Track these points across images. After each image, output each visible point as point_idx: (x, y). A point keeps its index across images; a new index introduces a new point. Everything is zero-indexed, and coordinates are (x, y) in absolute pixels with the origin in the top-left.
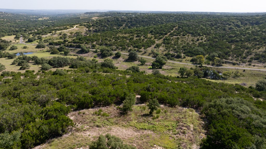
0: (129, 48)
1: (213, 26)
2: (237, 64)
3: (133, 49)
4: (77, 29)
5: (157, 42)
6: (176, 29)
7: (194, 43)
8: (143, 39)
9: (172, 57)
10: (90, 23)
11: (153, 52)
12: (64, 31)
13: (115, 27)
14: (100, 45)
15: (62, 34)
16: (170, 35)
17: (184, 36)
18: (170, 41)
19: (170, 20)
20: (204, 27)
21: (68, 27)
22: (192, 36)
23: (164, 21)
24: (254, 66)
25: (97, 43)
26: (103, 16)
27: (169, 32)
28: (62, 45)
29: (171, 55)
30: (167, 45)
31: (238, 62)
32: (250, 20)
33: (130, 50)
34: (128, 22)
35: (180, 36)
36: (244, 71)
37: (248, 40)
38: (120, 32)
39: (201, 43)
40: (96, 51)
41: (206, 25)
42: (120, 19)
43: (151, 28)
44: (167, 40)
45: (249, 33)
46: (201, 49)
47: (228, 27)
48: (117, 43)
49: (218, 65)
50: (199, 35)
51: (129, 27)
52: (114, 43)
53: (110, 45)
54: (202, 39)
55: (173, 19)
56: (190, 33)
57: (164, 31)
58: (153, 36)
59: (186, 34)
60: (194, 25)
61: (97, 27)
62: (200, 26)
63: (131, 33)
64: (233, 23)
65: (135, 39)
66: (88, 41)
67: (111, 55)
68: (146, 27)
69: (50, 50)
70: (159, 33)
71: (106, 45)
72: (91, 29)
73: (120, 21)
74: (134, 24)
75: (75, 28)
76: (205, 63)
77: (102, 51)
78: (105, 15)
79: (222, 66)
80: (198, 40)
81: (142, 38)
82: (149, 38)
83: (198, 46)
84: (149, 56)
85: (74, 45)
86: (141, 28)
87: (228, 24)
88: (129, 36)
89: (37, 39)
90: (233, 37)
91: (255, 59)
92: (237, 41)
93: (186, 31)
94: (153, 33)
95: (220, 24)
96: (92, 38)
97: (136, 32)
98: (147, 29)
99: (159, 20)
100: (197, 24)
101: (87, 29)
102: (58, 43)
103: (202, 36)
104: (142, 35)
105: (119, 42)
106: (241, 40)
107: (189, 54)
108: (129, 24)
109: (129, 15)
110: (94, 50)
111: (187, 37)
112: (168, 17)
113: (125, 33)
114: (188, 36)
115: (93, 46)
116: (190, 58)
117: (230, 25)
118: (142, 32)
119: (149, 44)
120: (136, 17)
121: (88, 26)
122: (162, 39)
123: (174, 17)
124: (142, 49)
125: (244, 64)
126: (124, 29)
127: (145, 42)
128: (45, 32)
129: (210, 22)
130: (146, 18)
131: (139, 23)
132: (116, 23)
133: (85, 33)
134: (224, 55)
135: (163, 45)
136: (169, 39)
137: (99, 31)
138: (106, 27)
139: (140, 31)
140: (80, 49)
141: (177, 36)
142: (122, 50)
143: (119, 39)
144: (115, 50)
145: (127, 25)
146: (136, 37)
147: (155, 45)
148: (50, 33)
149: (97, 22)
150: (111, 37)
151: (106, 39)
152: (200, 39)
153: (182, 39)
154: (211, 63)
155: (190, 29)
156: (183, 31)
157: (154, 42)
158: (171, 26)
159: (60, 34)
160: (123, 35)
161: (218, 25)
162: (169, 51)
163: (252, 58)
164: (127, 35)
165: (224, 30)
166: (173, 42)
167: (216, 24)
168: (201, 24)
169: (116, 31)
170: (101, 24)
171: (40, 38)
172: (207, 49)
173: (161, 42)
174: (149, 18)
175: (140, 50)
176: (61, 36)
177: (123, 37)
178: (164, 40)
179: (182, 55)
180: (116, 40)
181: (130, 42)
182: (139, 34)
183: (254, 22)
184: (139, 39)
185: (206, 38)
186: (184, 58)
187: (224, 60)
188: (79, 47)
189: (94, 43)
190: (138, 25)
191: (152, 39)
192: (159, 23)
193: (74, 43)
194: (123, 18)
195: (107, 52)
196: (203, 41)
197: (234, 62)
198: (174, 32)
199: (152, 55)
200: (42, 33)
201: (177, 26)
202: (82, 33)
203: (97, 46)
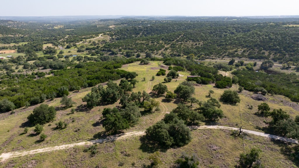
0: (146, 51)
1: (212, 33)
2: (215, 59)
3: (149, 52)
4: (102, 37)
5: (166, 46)
6: (181, 36)
7: (192, 47)
8: (156, 45)
9: (174, 56)
10: (112, 33)
11: (162, 53)
12: (92, 39)
13: (133, 36)
14: (125, 49)
15: (92, 42)
16: (176, 41)
17: (186, 41)
18: (175, 46)
19: (181, 28)
20: (204, 35)
21: (94, 36)
22: (192, 42)
23: (175, 29)
24: (224, 60)
25: (122, 48)
26: (120, 25)
27: (175, 39)
28: (96, 50)
29: (174, 54)
30: (173, 48)
31: (215, 58)
32: (243, 28)
33: (147, 52)
34: (145, 31)
35: (183, 41)
36: (216, 62)
37: (231, 44)
38: (138, 39)
39: (197, 46)
40: (123, 53)
41: (206, 33)
42: (138, 29)
43: (163, 36)
44: (173, 45)
45: (235, 38)
46: (195, 51)
47: (224, 34)
48: (137, 48)
49: (202, 60)
50: (198, 41)
51: (145, 35)
52: (135, 48)
53: (132, 49)
54: (199, 44)
55: (184, 27)
56: (191, 40)
57: (172, 39)
58: (164, 42)
59: (188, 41)
60: (196, 33)
61: (118, 35)
62: (201, 34)
63: (147, 40)
64: (230, 31)
65: (150, 44)
66: (115, 46)
67: (134, 55)
68: (159, 35)
69: (88, 53)
70: (168, 40)
71: (129, 49)
72: (114, 37)
73: (138, 31)
74: (150, 33)
75: (100, 37)
76: (195, 59)
77: (127, 53)
78: (122, 23)
79: (205, 60)
80: (196, 44)
81: (155, 43)
82: (160, 44)
83: (195, 49)
84: (159, 55)
85: (106, 50)
86: (155, 36)
87: (225, 32)
88: (146, 43)
89: (73, 46)
90: (223, 42)
91: (227, 56)
92: (223, 45)
93: (188, 38)
94: (164, 40)
95: (218, 32)
96: (118, 44)
97: (151, 39)
98: (159, 37)
99: (171, 28)
100: (199, 32)
101: (111, 38)
102: (93, 48)
103: (201, 41)
104: (155, 42)
105: (139, 47)
106: (226, 44)
107: (186, 54)
108: (145, 32)
109: (144, 23)
110: (122, 53)
111: (188, 42)
112: (179, 25)
113: (143, 40)
114: (190, 42)
115: (120, 50)
116: (186, 56)
117: (226, 32)
118: (155, 39)
119: (160, 48)
120: (151, 26)
121: (111, 34)
122: (170, 44)
123: (184, 25)
124: (155, 51)
125: (219, 59)
126: (141, 37)
127: (157, 46)
128: (78, 41)
129: (211, 30)
130: (160, 27)
131: (154, 31)
132: (134, 32)
133: (109, 41)
134: (209, 54)
135: (170, 48)
136: (175, 44)
137: (120, 39)
138: (126, 35)
139: (154, 38)
140: (111, 52)
141: (181, 42)
142: (141, 52)
143: (138, 45)
144: (136, 53)
145: (143, 33)
146: (151, 43)
147: (164, 48)
148: (81, 41)
149: (118, 32)
150: (132, 44)
151: (128, 45)
152: (198, 44)
153: (185, 44)
154: (199, 58)
155: (192, 37)
156: (186, 38)
157: (164, 46)
158: (178, 34)
159: (90, 42)
160: (141, 42)
161: (216, 32)
162: (173, 52)
163: (225, 56)
164: (144, 42)
165: (221, 36)
166: (177, 47)
167: (214, 32)
168: (202, 32)
169: (135, 39)
170: (122, 33)
171: (75, 45)
172: (200, 51)
173: (169, 46)
174: (163, 27)
175: (154, 52)
176: (91, 43)
177: (141, 44)
178: (171, 45)
179: (182, 54)
180: (136, 46)
181: (146, 46)
182: (153, 41)
183: (246, 30)
184: (153, 45)
185: (202, 43)
186: (183, 56)
187: (208, 57)
188: (110, 51)
189: (120, 48)
190: (153, 34)
191: (163, 44)
192: (171, 31)
193: (106, 48)
194: (140, 27)
195: (131, 53)
196: (200, 45)
197: (214, 57)
198: (180, 39)
199: (162, 55)
200: (74, 41)
201: (182, 34)
202: (107, 41)
203: (123, 50)
